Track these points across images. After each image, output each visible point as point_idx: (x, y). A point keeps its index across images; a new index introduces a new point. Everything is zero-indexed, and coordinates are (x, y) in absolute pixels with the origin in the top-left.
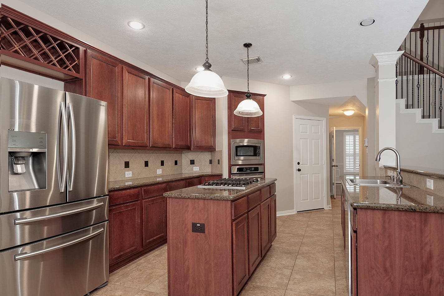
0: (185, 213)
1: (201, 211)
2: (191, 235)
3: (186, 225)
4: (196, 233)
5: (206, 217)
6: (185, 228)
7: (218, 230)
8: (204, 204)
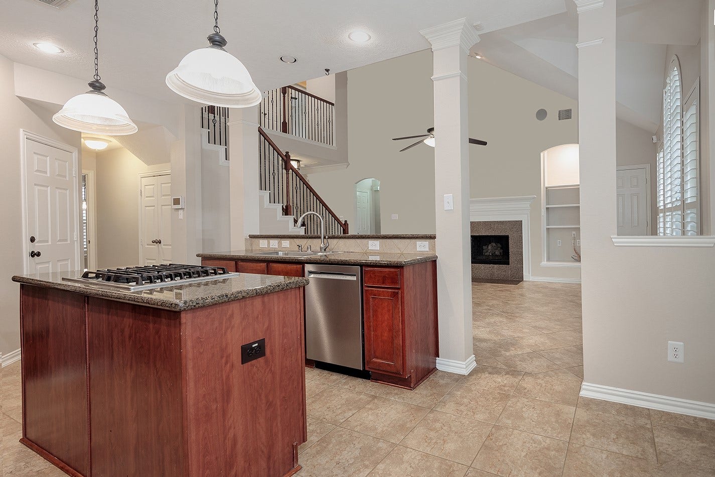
0: (225, 333)
1: (257, 317)
2: (238, 371)
3: (228, 356)
4: (249, 363)
5: (266, 325)
6: (226, 363)
7: (285, 341)
8: (263, 302)
